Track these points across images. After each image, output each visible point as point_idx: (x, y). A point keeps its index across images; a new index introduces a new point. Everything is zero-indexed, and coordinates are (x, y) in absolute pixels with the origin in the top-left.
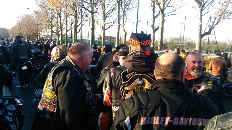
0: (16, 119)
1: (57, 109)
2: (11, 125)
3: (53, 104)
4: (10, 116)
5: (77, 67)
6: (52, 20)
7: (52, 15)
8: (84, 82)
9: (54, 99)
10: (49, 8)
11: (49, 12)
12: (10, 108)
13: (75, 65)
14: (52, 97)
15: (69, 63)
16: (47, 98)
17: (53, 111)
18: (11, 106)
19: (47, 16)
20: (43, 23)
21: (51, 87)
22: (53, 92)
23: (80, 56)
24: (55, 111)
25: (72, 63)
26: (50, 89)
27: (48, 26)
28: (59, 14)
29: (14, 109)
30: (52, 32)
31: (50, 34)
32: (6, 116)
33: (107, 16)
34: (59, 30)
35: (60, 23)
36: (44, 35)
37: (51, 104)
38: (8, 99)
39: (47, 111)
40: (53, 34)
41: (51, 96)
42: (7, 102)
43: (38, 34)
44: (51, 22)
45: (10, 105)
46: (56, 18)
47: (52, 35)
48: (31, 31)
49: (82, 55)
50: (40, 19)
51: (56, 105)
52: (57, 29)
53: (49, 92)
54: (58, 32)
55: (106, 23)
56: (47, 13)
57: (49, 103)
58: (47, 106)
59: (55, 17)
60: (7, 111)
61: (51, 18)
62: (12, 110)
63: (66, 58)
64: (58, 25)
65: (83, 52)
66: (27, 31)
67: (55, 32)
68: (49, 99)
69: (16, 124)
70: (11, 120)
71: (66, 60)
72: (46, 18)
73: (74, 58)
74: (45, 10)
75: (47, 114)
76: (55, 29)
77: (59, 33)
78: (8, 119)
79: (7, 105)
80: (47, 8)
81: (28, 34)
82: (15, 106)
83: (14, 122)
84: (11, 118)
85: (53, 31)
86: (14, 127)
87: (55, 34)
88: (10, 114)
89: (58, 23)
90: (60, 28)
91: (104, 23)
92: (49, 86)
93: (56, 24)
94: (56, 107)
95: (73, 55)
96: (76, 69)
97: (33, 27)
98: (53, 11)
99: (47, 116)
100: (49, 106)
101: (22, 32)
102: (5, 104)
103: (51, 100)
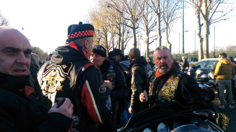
33: (151, 30)
55: (149, 37)
91: (148, 37)
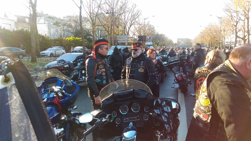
0: (171, 120)
1: (211, 119)
2: (165, 125)
3: (207, 112)
4: (166, 116)
5: (238, 73)
6: (237, 24)
7: (237, 18)
8: (247, 92)
9: (208, 107)
10: (234, 11)
11: (235, 14)
12: (166, 109)
13: (235, 71)
14: (206, 105)
15: (228, 68)
16: (202, 105)
17: (206, 120)
18: (167, 108)
19: (231, 20)
20: (226, 28)
21: (206, 94)
22: (207, 99)
23: (242, 61)
24: (209, 121)
25: (232, 68)
26: (205, 95)
27: (233, 31)
28: (247, 15)
29: (170, 111)
30: (237, 37)
31: (234, 40)
32: (162, 116)
34: (245, 35)
35: (247, 27)
36: (227, 42)
37: (205, 112)
38: (166, 101)
39: (200, 119)
40: (238, 39)
41: (205, 103)
42: (164, 103)
43: (221, 41)
44: (236, 26)
45: (166, 106)
46: (243, 20)
47: (236, 41)
48: (214, 39)
49: (246, 60)
50: (224, 24)
51: (210, 115)
52: (243, 33)
53: (203, 99)
54: (245, 36)
56: (232, 16)
57: (203, 111)
58: (201, 114)
59: (241, 20)
60: (163, 111)
61: (237, 21)
62: (167, 111)
63: (225, 62)
64: (244, 29)
65: (248, 56)
66: (209, 39)
67: (240, 37)
68: (203, 106)
69: (170, 125)
70: (166, 121)
71: (224, 65)
72: (230, 23)
73: (235, 62)
74: (229, 14)
75: (200, 122)
76: (240, 34)
77: (246, 38)
78: (164, 119)
79: (164, 106)
80: (232, 11)
81: (210, 42)
82: (170, 108)
83: (168, 123)
84: (166, 119)
85: (239, 36)
86: (168, 127)
87: (240, 39)
88: (166, 114)
89: (245, 26)
90: (247, 32)
92: (204, 92)
93: (242, 28)
94: (210, 116)
95: (234, 59)
96: (236, 75)
97: (215, 34)
98: (239, 13)
99: (201, 125)
100: (202, 114)
101: (204, 40)
102: (163, 105)
103: (205, 107)
